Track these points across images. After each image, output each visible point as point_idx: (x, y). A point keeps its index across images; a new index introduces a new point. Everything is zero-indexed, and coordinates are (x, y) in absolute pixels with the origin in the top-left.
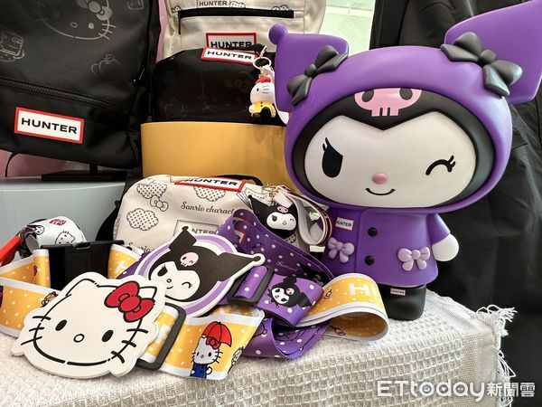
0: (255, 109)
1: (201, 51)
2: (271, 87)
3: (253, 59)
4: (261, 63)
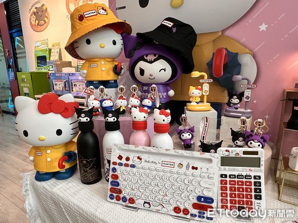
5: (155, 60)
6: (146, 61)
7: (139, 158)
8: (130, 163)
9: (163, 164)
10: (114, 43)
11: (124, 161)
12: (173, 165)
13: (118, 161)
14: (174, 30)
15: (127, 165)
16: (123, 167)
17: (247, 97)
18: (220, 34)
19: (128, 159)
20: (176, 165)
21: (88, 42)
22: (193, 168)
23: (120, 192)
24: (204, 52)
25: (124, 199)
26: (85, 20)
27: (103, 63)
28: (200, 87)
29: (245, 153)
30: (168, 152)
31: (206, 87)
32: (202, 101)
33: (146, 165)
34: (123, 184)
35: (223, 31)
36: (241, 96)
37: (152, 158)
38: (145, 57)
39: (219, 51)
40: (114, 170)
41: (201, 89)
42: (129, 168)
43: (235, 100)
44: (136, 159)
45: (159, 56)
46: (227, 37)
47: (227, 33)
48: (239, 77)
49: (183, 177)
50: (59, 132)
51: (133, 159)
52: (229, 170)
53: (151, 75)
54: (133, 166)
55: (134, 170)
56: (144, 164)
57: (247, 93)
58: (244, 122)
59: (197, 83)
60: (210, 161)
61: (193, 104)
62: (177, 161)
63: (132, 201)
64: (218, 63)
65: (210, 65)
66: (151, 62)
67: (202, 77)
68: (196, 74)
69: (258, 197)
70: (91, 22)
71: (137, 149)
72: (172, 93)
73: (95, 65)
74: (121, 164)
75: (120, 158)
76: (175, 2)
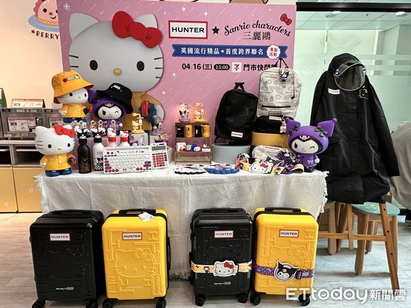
0: (281, 132)
1: (268, 116)
2: (285, 127)
3: (281, 120)
4: (283, 120)
7: (118, 152)
8: (114, 154)
9: (130, 152)
11: (110, 154)
13: (107, 155)
14: (121, 91)
16: (110, 157)
17: (160, 126)
18: (144, 93)
19: (112, 153)
20: (135, 152)
21: (71, 95)
22: (142, 152)
23: (111, 168)
24: (136, 102)
25: (113, 171)
26: (68, 82)
28: (137, 121)
29: (160, 145)
30: (131, 147)
31: (141, 121)
32: (139, 129)
33: (122, 154)
34: (111, 165)
35: (146, 92)
36: (157, 125)
37: (124, 151)
39: (145, 102)
40: (106, 159)
42: (113, 157)
43: (155, 128)
44: (116, 152)
46: (148, 95)
47: (148, 93)
48: (156, 116)
49: (138, 156)
50: (69, 145)
52: (155, 152)
54: (115, 156)
56: (120, 154)
57: (160, 124)
58: (160, 136)
59: (136, 119)
60: (148, 148)
61: (135, 130)
62: (135, 150)
63: (117, 170)
64: (145, 108)
65: (140, 109)
67: (138, 116)
68: (135, 114)
69: (166, 160)
70: (71, 83)
71: (116, 148)
73: (73, 108)
75: (108, 153)
76: (116, 71)
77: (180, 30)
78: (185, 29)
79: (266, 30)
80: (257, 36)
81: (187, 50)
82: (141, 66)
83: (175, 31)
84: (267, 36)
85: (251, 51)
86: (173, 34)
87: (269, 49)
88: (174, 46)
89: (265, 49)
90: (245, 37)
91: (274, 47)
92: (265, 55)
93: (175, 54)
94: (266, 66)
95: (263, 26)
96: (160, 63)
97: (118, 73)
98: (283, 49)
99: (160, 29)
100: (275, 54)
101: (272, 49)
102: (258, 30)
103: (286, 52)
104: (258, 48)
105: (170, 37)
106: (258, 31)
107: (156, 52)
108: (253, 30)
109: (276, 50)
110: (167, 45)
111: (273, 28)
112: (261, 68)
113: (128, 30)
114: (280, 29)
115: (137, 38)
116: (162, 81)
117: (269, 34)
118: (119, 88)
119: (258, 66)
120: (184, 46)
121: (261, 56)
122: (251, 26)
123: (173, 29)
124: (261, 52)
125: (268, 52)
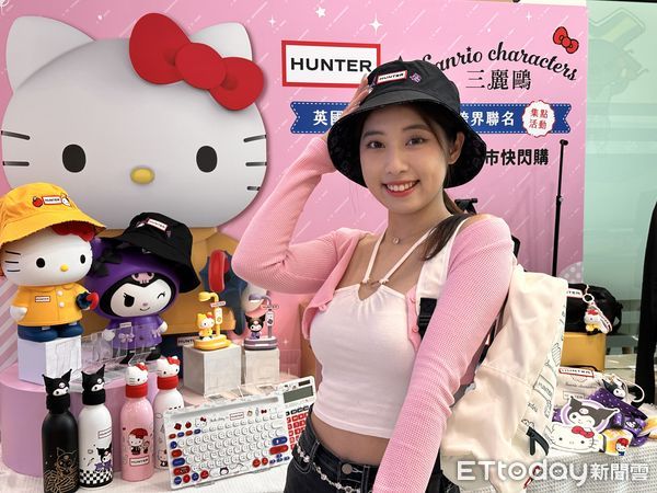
4: (589, 298)
5: (151, 281)
6: (137, 283)
7: (202, 419)
8: (193, 429)
9: (232, 417)
10: (83, 259)
11: (184, 429)
12: (242, 415)
13: (177, 432)
14: (169, 234)
15: (189, 433)
16: (184, 438)
17: (270, 322)
18: (216, 231)
19: (188, 425)
20: (246, 414)
22: (263, 412)
23: (188, 469)
25: (195, 477)
27: (60, 293)
28: (210, 313)
29: (300, 384)
30: (233, 403)
31: (219, 313)
32: (214, 333)
33: (214, 425)
34: (189, 459)
35: (220, 227)
37: (218, 415)
38: (133, 277)
39: (216, 254)
40: (174, 445)
41: (213, 317)
42: (192, 437)
43: (256, 327)
44: (199, 421)
45: (156, 274)
46: (225, 235)
47: (225, 230)
49: (255, 425)
51: (196, 423)
52: (291, 406)
53: (145, 305)
54: (198, 432)
55: (200, 435)
56: (210, 425)
57: (269, 316)
60: (276, 400)
61: (206, 339)
62: (245, 410)
63: (205, 475)
64: (216, 271)
65: (205, 273)
66: (144, 285)
67: (212, 299)
68: (205, 296)
71: (197, 409)
72: (164, 326)
73: (46, 299)
74: (181, 435)
75: (178, 427)
76: (139, 174)
77: (312, 65)
78: (323, 61)
79: (520, 66)
80: (499, 80)
81: (328, 116)
82: (207, 159)
83: (297, 67)
84: (523, 79)
85: (485, 117)
86: (294, 75)
87: (528, 110)
88: (297, 107)
89: (519, 111)
90: (472, 83)
91: (539, 106)
92: (518, 127)
93: (300, 127)
94: (521, 152)
95: (513, 56)
96: (258, 151)
97: (143, 178)
98: (561, 111)
99: (260, 62)
100: (542, 125)
101: (534, 112)
102: (501, 65)
103: (569, 119)
104: (501, 109)
105: (285, 84)
106: (503, 69)
107: (249, 122)
108: (490, 66)
109: (544, 113)
110: (277, 103)
111: (538, 61)
112: (511, 159)
113: (174, 64)
114: (552, 64)
115: (197, 83)
116: (263, 196)
117: (526, 74)
118: (162, 226)
119: (504, 154)
120: (320, 106)
121: (508, 129)
122: (485, 56)
123: (293, 63)
124: (508, 118)
125: (527, 118)
